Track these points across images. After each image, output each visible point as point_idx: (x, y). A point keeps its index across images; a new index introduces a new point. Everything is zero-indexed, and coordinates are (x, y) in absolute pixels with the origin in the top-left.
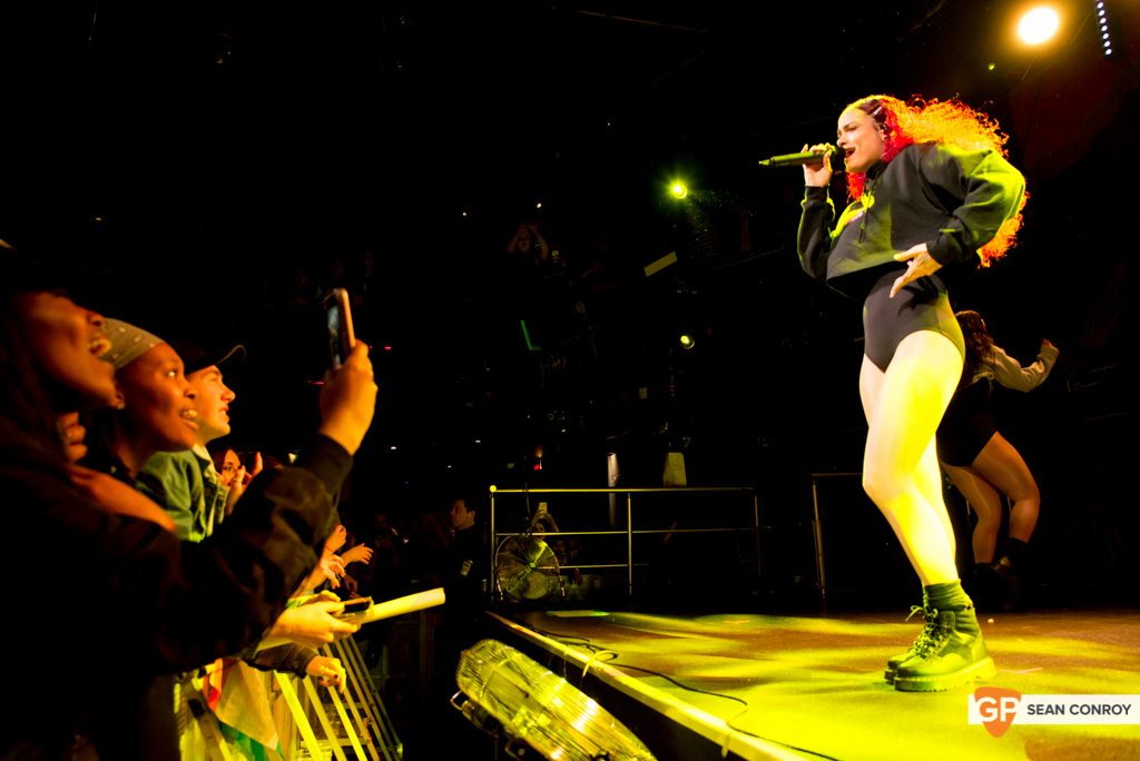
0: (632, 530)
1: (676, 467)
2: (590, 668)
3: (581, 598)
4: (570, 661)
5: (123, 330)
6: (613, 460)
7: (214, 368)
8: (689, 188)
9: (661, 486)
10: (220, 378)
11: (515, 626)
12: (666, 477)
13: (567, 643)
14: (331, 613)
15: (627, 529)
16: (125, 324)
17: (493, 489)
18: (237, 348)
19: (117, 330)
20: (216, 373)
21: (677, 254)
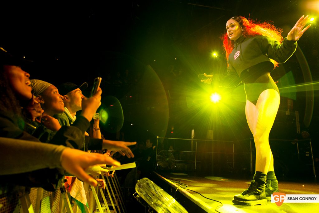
1: (210, 134)
2: (178, 189)
3: (181, 170)
4: (173, 187)
5: (41, 82)
6: (193, 131)
7: (78, 89)
10: (81, 92)
11: (160, 176)
12: (208, 137)
13: (173, 182)
14: (102, 167)
15: (195, 151)
16: (41, 81)
17: (158, 137)
18: (84, 83)
19: (39, 82)
20: (80, 91)
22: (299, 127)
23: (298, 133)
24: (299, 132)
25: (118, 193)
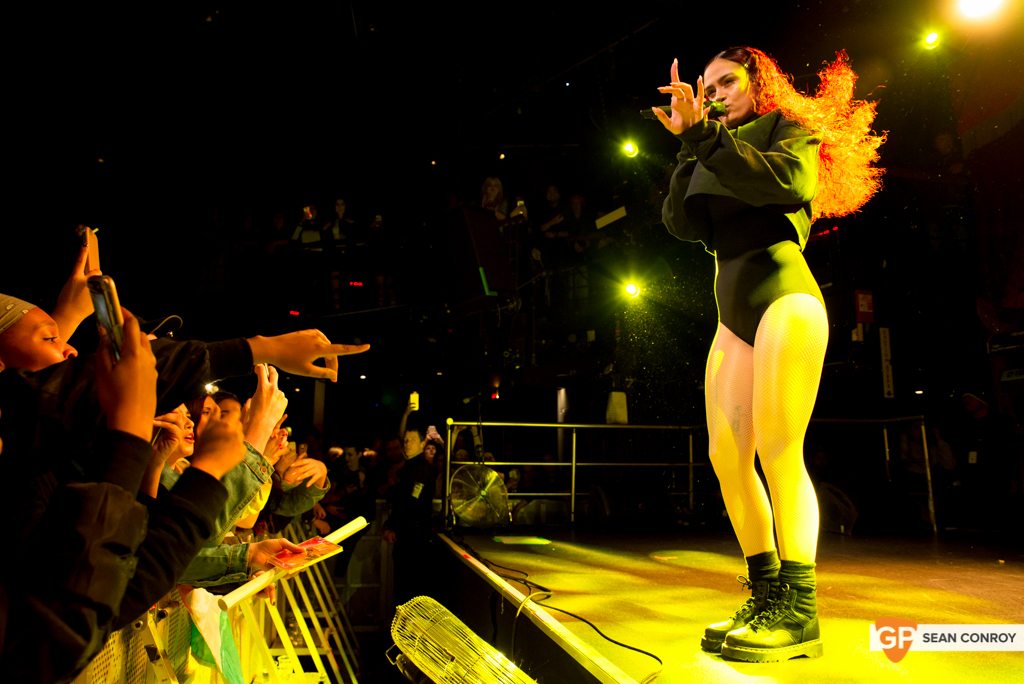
0: (576, 462)
1: (618, 406)
2: (524, 607)
3: (528, 522)
6: (562, 393)
8: (640, 148)
9: (604, 422)
11: (462, 552)
12: (610, 414)
13: (506, 577)
15: (571, 462)
17: (450, 421)
21: (626, 209)
22: (891, 378)
23: (886, 396)
24: (889, 393)
25: (329, 609)
